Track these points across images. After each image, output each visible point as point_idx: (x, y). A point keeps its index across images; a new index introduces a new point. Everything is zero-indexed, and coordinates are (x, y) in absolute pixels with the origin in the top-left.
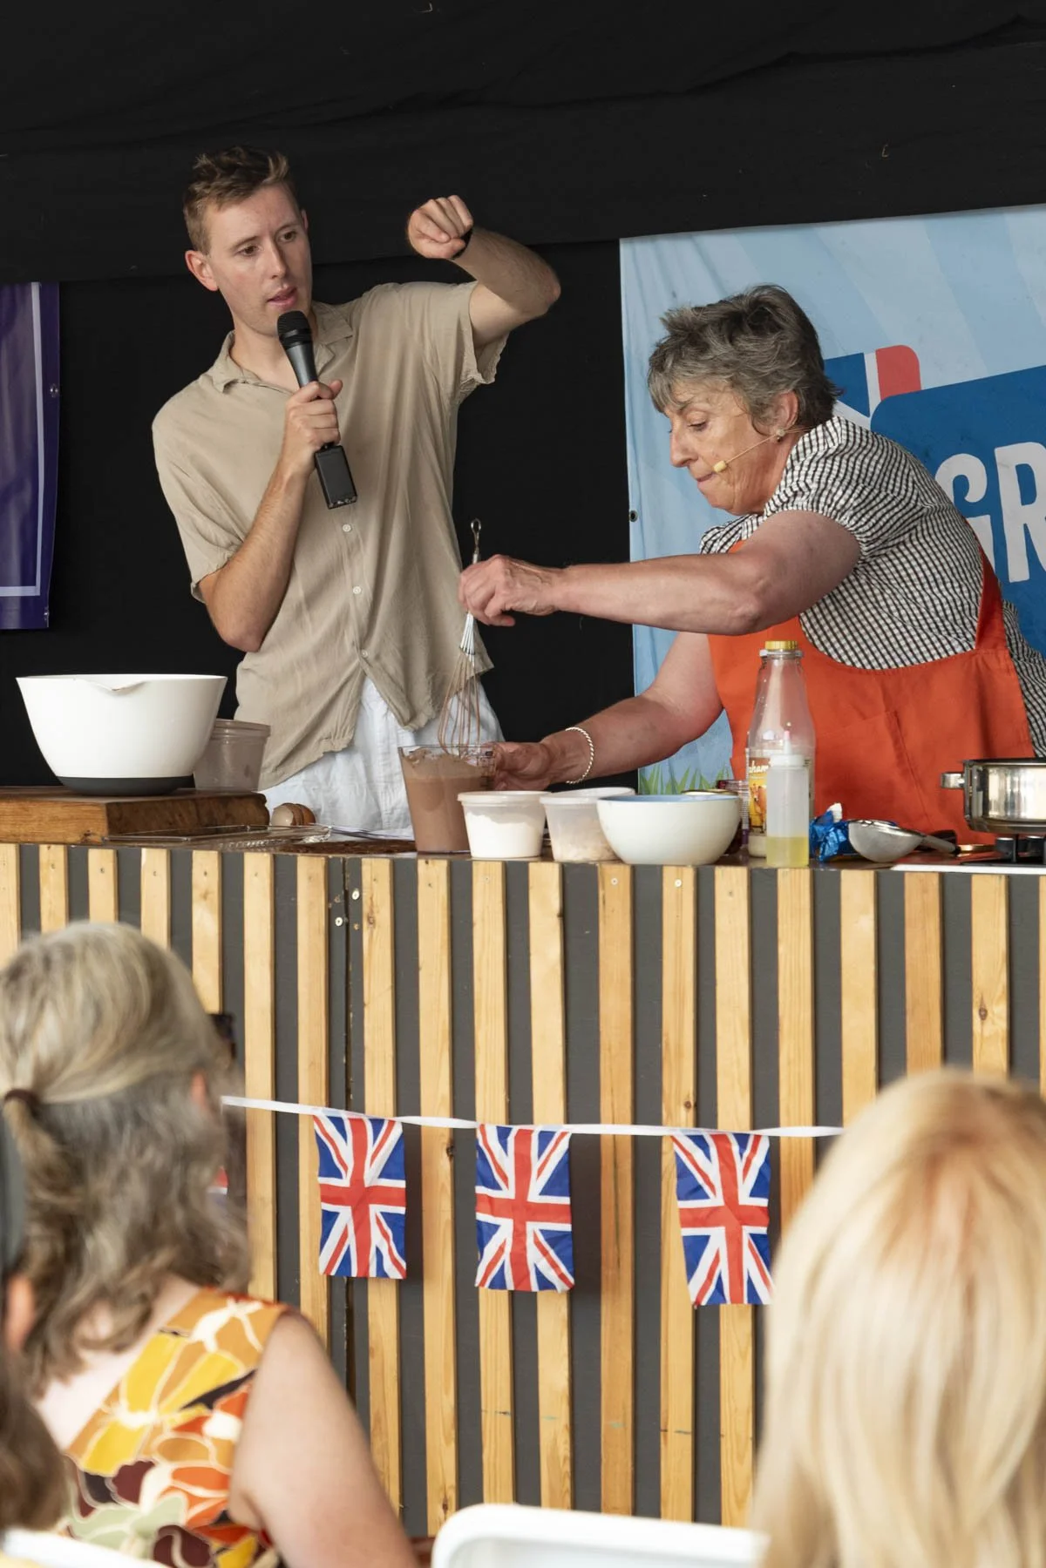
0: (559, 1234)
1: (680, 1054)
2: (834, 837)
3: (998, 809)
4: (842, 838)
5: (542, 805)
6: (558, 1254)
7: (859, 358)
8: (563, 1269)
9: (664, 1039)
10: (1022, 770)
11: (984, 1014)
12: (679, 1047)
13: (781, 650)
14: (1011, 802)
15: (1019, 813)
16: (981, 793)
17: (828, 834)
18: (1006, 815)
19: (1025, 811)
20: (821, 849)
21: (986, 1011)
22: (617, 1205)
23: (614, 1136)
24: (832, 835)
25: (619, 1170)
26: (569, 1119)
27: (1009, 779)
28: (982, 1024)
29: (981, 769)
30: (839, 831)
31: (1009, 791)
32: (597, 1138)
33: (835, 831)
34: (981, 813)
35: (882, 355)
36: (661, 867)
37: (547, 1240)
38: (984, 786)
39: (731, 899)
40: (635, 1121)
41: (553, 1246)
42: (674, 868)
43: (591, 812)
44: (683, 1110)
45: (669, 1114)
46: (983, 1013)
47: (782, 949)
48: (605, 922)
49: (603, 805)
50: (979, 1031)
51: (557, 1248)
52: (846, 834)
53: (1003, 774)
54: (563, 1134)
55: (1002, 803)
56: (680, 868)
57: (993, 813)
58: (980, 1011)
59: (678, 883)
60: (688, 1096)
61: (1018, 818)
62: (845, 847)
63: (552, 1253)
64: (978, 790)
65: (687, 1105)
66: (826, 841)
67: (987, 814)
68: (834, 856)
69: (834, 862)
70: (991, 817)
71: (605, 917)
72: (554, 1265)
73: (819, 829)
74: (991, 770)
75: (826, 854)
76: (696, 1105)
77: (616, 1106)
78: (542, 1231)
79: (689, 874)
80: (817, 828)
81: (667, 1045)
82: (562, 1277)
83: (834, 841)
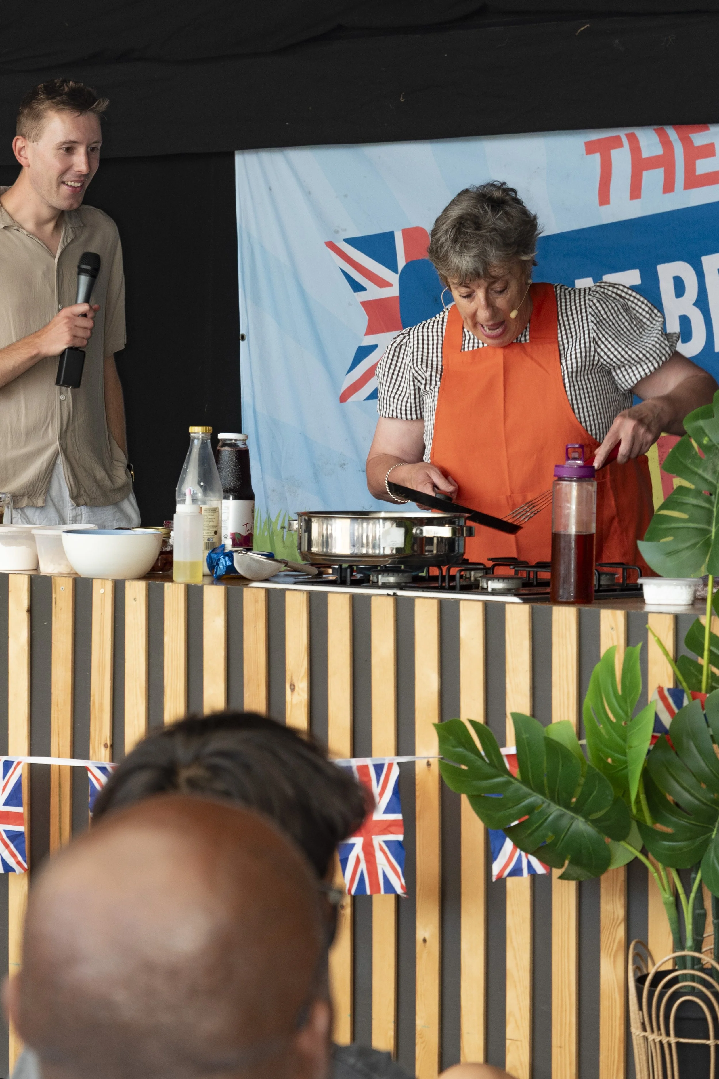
0: (17, 833)
1: (101, 710)
2: (223, 563)
3: (318, 546)
4: (229, 563)
5: (33, 535)
6: (16, 847)
7: (391, 235)
8: (20, 858)
9: (92, 698)
10: (333, 520)
11: (293, 689)
12: (101, 705)
13: (201, 433)
14: (326, 541)
15: (331, 550)
16: (307, 534)
17: (219, 559)
18: (323, 551)
19: (335, 548)
20: (215, 570)
21: (294, 686)
22: (60, 814)
23: (59, 766)
24: (222, 561)
25: (62, 790)
26: (31, 753)
27: (325, 526)
28: (292, 695)
29: (307, 518)
30: (227, 558)
31: (325, 532)
32: (48, 767)
33: (224, 558)
34: (306, 549)
35: (406, 233)
36: (92, 579)
37: (8, 837)
38: (308, 530)
39: (135, 603)
40: (73, 756)
41: (12, 842)
42: (100, 581)
43: (58, 540)
44: (103, 749)
45: (94, 752)
46: (292, 687)
47: (166, 639)
48: (56, 616)
49: (66, 537)
50: (290, 700)
51: (15, 843)
52: (232, 561)
53: (321, 523)
54: (19, 763)
55: (320, 541)
56: (104, 581)
57: (314, 549)
58: (291, 685)
59: (102, 591)
60: (106, 740)
61: (331, 553)
62: (231, 569)
63: (12, 846)
64: (305, 532)
65: (106, 746)
66: (218, 564)
67: (311, 550)
68: (223, 575)
69: (223, 579)
70: (313, 551)
71: (56, 613)
72: (13, 855)
73: (214, 556)
74: (313, 520)
75: (218, 573)
76: (112, 746)
77: (60, 745)
78: (5, 831)
79: (109, 586)
80: (213, 555)
81: (94, 703)
82: (19, 863)
83: (223, 565)
